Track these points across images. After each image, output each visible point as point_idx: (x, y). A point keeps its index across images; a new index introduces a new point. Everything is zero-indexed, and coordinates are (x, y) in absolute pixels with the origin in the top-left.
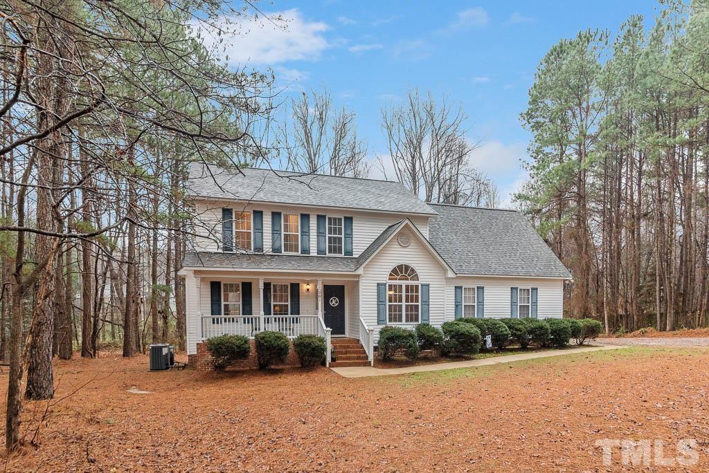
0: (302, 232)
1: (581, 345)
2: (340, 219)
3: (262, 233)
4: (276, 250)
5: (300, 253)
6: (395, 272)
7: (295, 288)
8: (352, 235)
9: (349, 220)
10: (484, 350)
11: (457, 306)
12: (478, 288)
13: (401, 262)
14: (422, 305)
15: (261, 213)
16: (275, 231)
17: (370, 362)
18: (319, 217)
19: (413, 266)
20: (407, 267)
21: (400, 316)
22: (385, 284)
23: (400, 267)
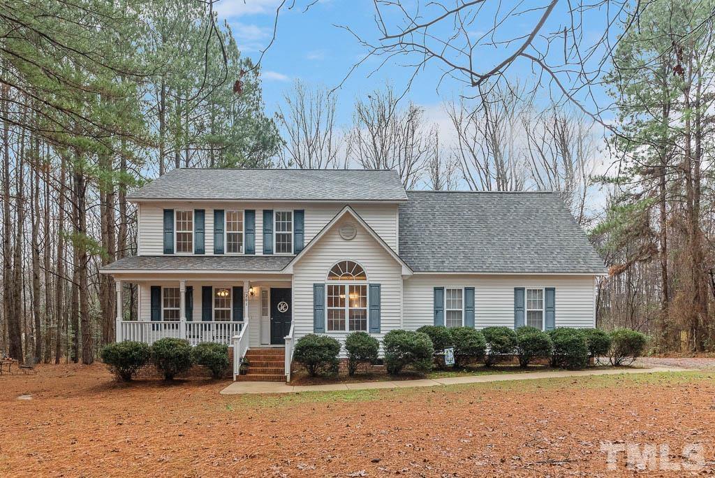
0: (246, 230)
1: (617, 365)
2: (289, 214)
3: (204, 233)
4: (218, 251)
5: (244, 253)
6: (336, 271)
7: (238, 293)
8: (303, 230)
9: (300, 214)
10: (442, 368)
11: (436, 312)
12: (466, 289)
13: (343, 259)
14: (370, 310)
15: (203, 211)
16: (218, 231)
17: (286, 377)
18: (265, 212)
19: (359, 262)
20: (351, 264)
21: (343, 323)
22: (323, 285)
23: (343, 264)
